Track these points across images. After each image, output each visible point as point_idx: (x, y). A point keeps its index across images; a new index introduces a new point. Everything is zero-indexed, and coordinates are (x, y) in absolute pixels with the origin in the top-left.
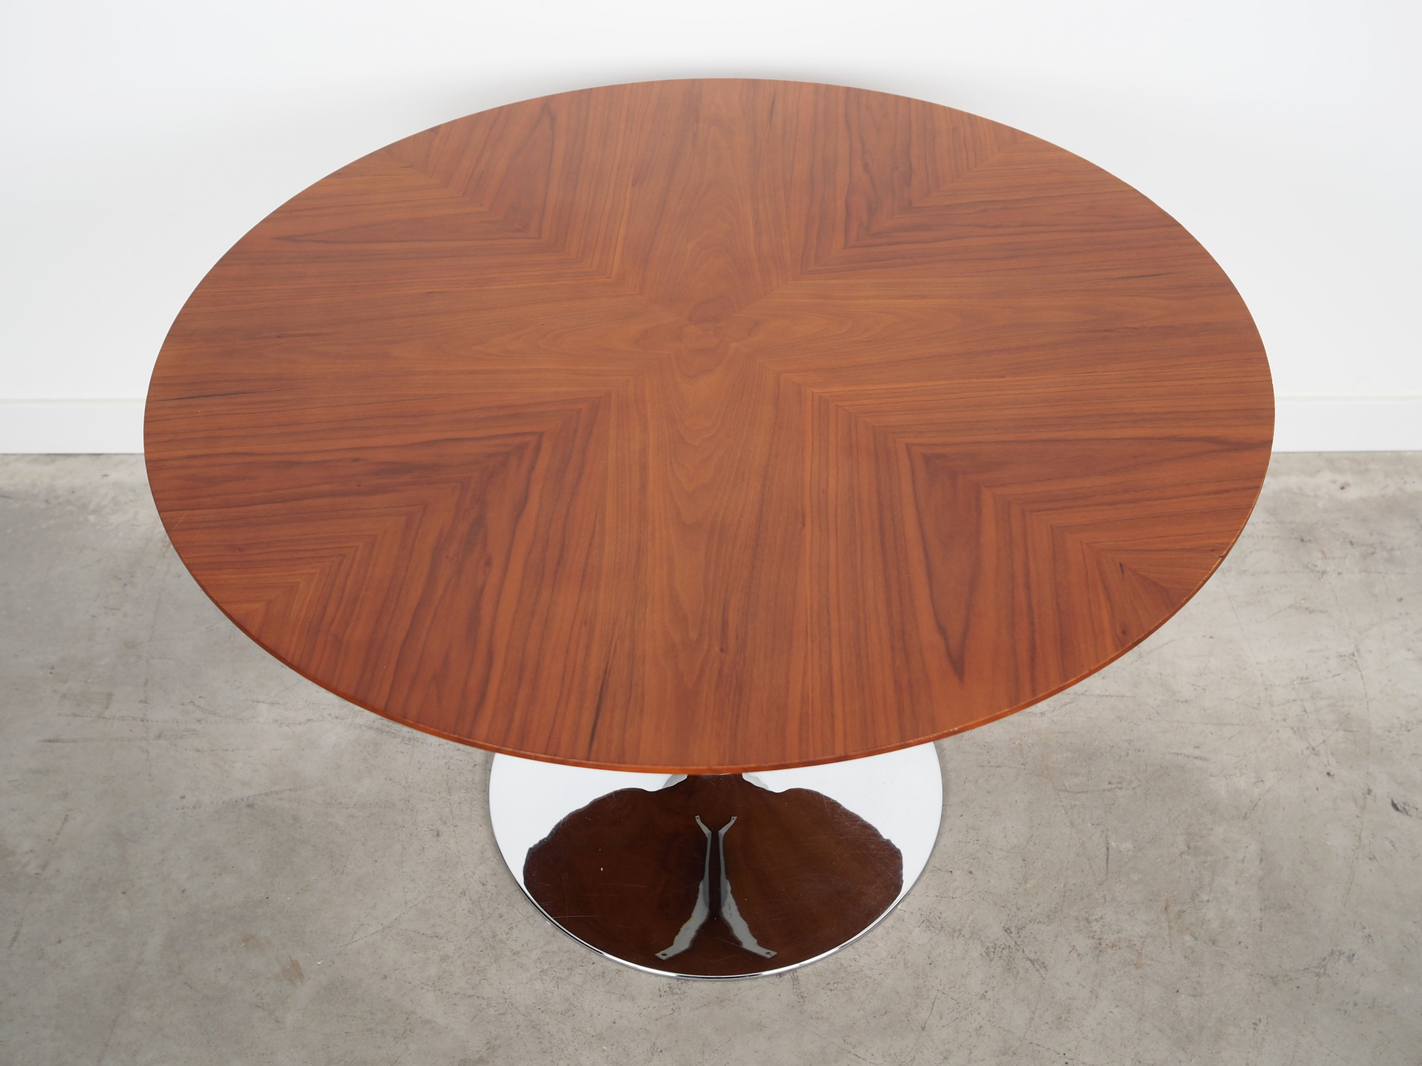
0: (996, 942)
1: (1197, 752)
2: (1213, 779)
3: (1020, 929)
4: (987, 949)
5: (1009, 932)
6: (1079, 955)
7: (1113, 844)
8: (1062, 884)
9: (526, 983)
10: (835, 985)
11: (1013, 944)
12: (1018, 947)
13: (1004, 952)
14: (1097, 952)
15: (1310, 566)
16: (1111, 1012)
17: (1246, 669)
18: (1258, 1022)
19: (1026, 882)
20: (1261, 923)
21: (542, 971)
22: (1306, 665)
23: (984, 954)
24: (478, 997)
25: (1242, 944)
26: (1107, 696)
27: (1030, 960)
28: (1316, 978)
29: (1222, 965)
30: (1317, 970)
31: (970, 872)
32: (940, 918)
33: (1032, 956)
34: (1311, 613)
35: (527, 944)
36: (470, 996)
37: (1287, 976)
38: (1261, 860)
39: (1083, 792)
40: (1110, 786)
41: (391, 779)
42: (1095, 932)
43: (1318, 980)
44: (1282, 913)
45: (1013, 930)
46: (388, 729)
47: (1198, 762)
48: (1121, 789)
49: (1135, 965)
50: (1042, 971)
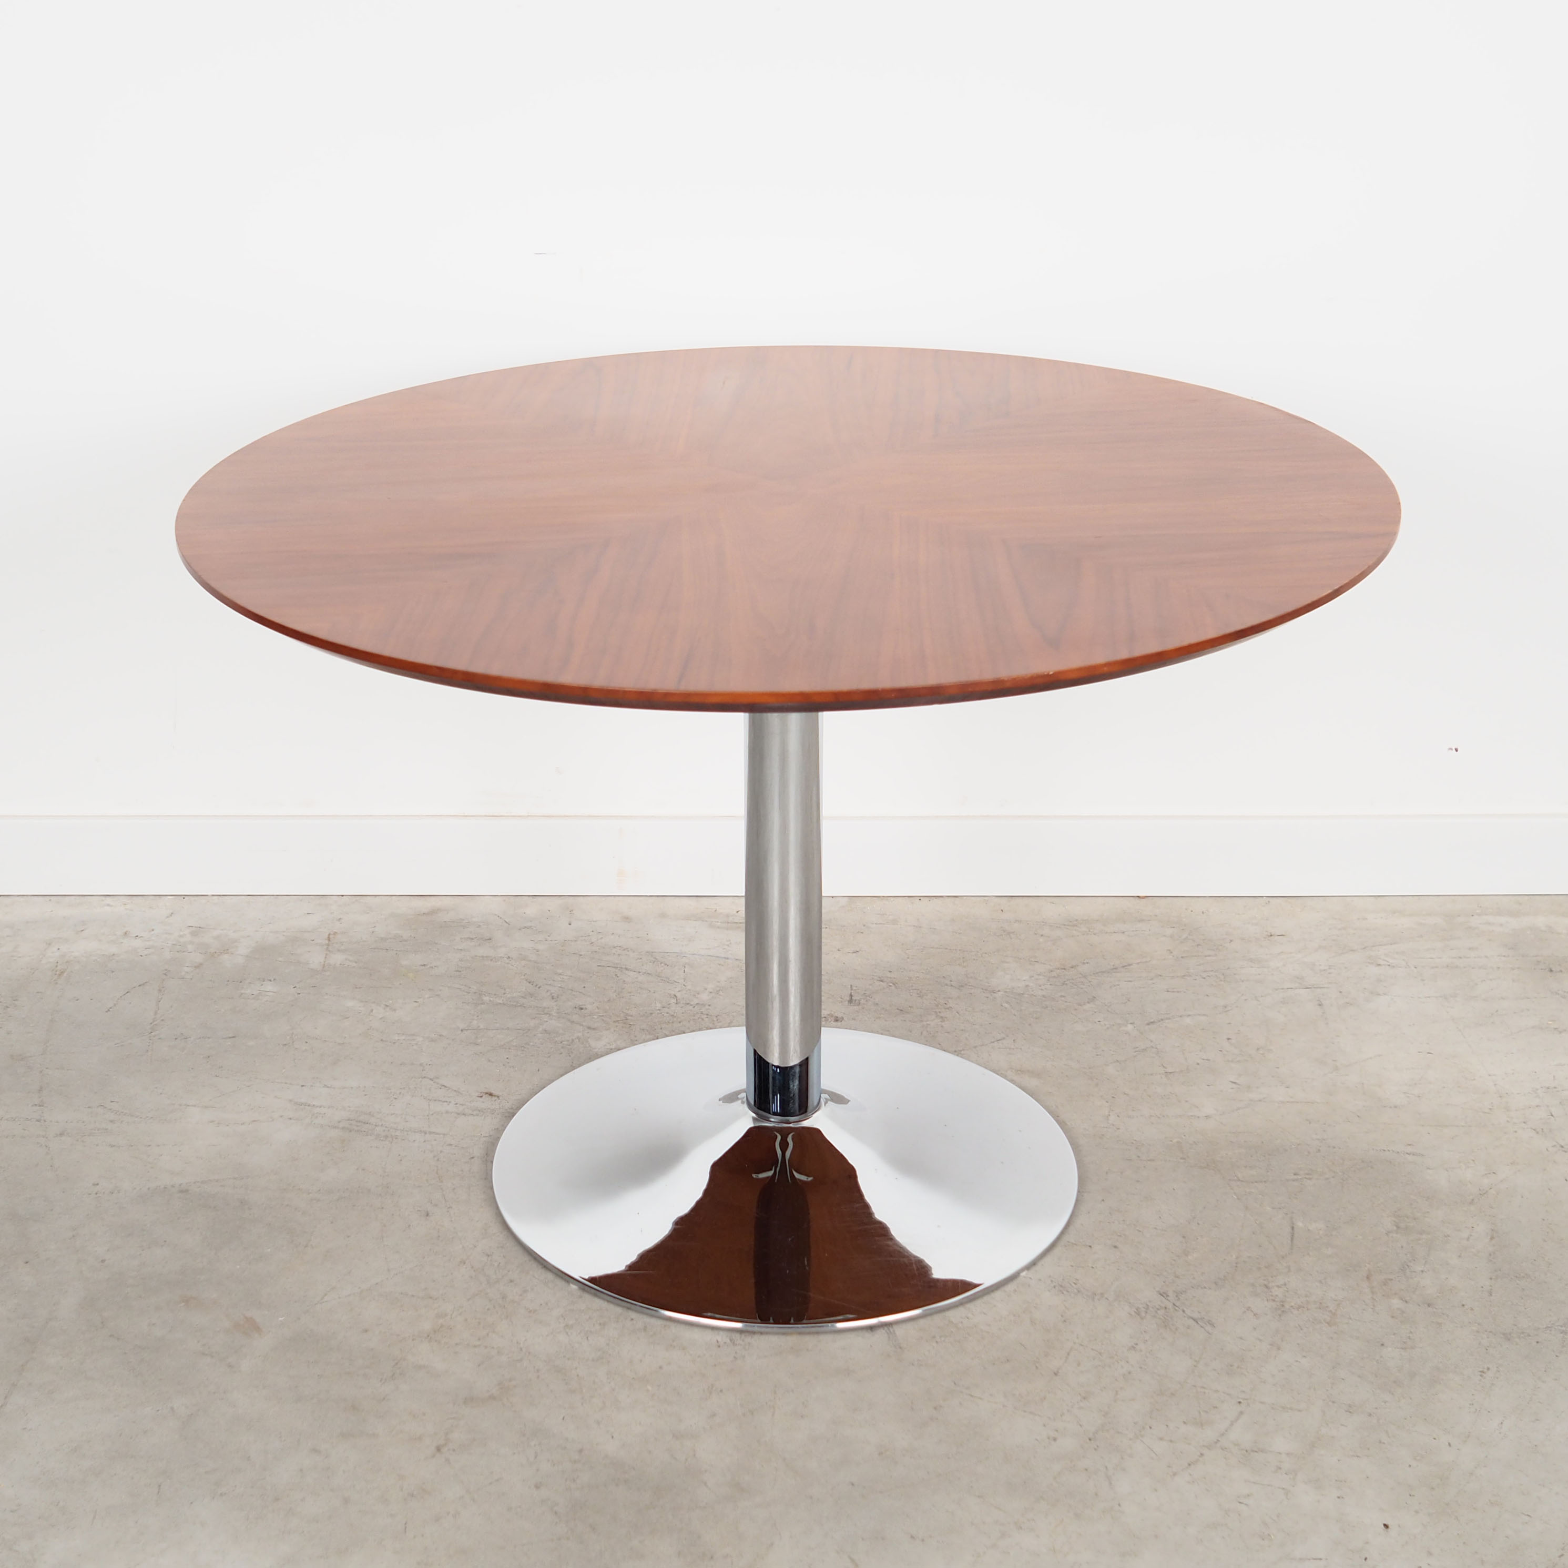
0: (1149, 1304)
1: (1409, 1149)
2: (1429, 1171)
3: (1178, 1294)
4: (1137, 1310)
5: (1165, 1295)
6: (1255, 1315)
7: (1300, 1224)
8: (1234, 1256)
9: (547, 1336)
10: (943, 1339)
11: (1170, 1305)
12: (1177, 1308)
13: (1159, 1312)
14: (1279, 1312)
15: (1560, 992)
16: (1297, 1361)
17: (1474, 1079)
18: (1485, 1370)
19: (1187, 1255)
20: (1491, 1289)
21: (567, 1326)
22: (1554, 1077)
23: (1133, 1313)
24: (486, 1347)
25: (1466, 1307)
26: (1292, 1102)
27: (1192, 1318)
28: (1561, 1335)
29: (1440, 1324)
30: (1563, 1328)
31: (1115, 1247)
32: (1075, 1284)
33: (1196, 1315)
34: (1560, 1032)
35: (547, 1304)
36: (475, 1346)
37: (1523, 1333)
38: (1492, 1238)
39: (1261, 1182)
40: (1295, 1177)
41: (363, 1170)
42: (1277, 1295)
43: (1563, 1337)
44: (1518, 1282)
45: (1170, 1293)
46: (356, 1128)
47: (1410, 1158)
48: (1310, 1179)
49: (1328, 1323)
50: (1209, 1328)
